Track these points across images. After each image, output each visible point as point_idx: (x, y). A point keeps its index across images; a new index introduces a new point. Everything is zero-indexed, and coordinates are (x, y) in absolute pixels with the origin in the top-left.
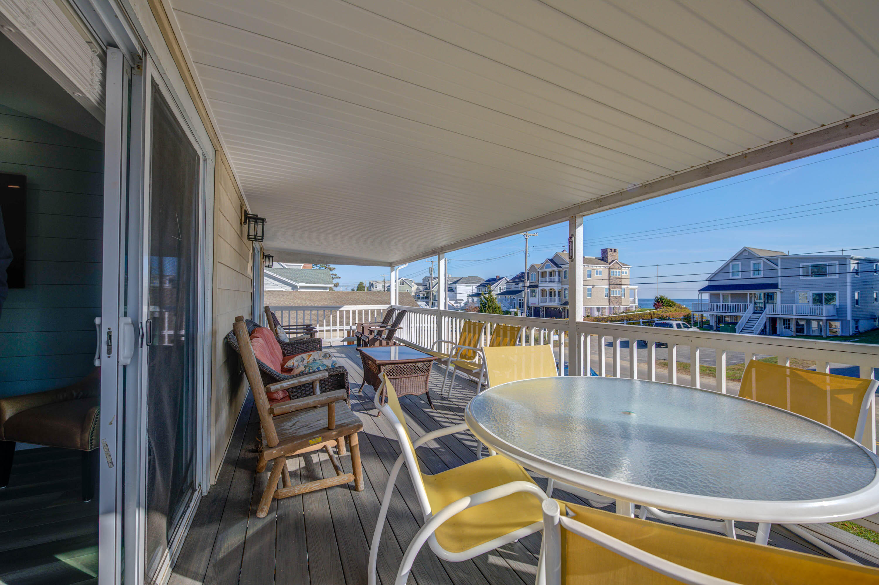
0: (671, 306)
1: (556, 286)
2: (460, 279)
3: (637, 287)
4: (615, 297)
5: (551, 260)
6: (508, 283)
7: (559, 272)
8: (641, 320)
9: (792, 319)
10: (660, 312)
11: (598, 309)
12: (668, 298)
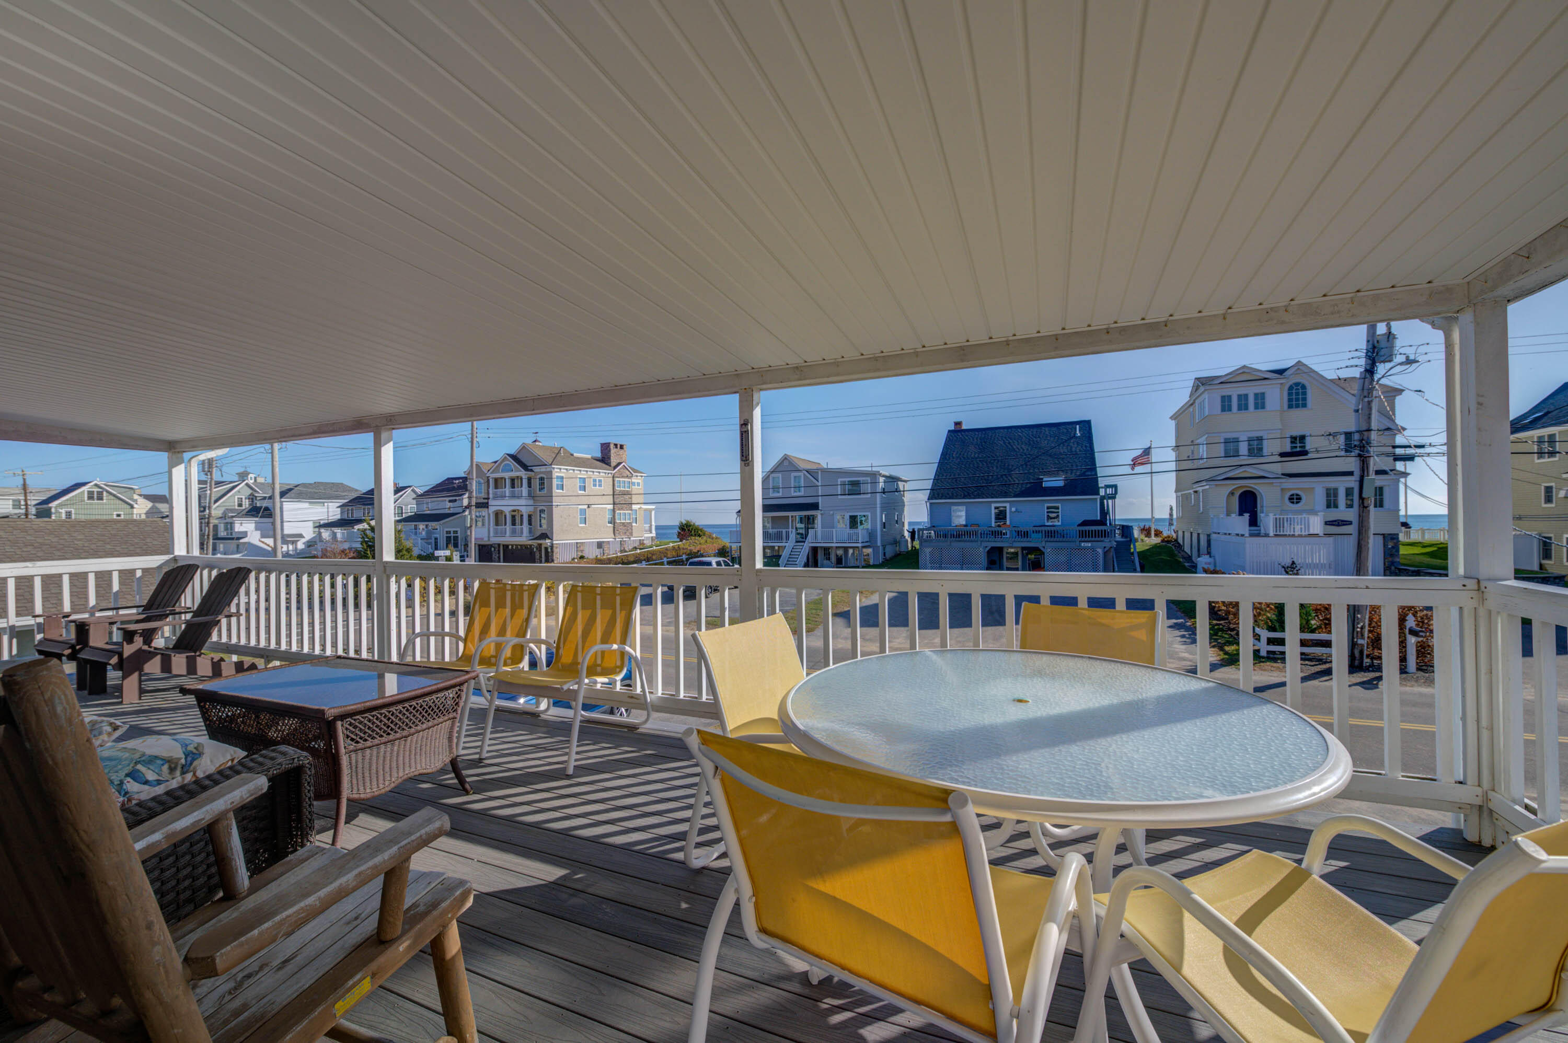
0: (700, 536)
1: (523, 505)
2: (296, 486)
3: (654, 507)
4: (623, 523)
5: (514, 457)
6: (419, 498)
7: (529, 480)
8: (665, 560)
9: (832, 547)
10: (690, 545)
11: (600, 545)
12: (696, 524)
